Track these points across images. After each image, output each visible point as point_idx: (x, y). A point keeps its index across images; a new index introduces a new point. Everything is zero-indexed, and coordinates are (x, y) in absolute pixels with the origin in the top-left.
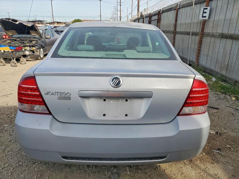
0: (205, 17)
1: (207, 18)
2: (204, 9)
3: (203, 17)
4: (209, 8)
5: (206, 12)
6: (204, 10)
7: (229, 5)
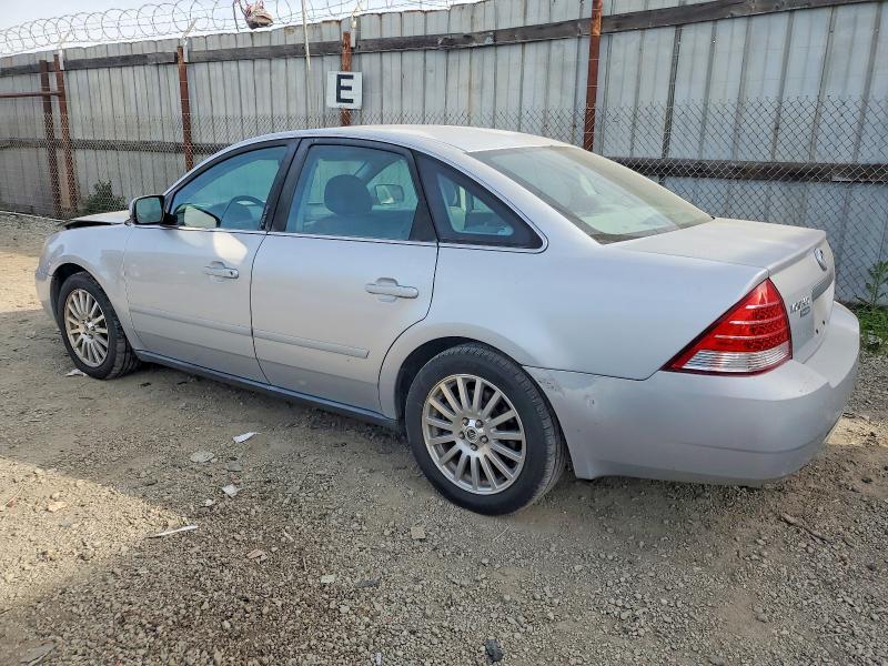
0: (351, 101)
1: (357, 105)
2: (340, 77)
3: (339, 99)
4: (358, 76)
5: (349, 88)
6: (339, 83)
7: (430, 76)
